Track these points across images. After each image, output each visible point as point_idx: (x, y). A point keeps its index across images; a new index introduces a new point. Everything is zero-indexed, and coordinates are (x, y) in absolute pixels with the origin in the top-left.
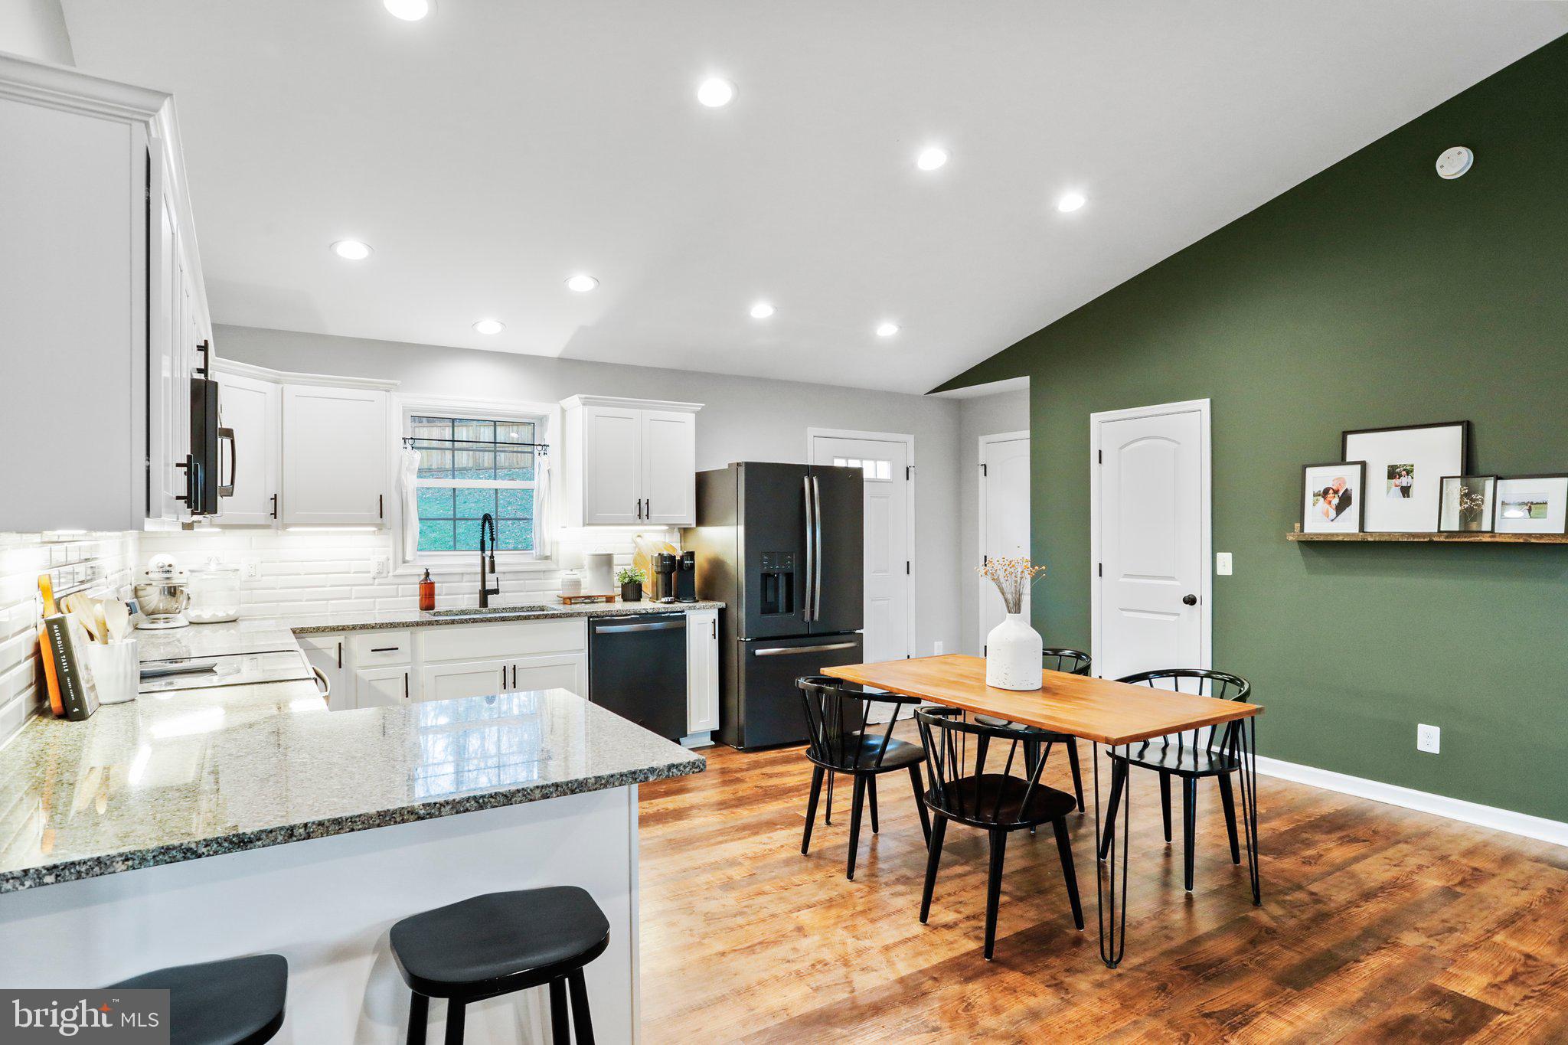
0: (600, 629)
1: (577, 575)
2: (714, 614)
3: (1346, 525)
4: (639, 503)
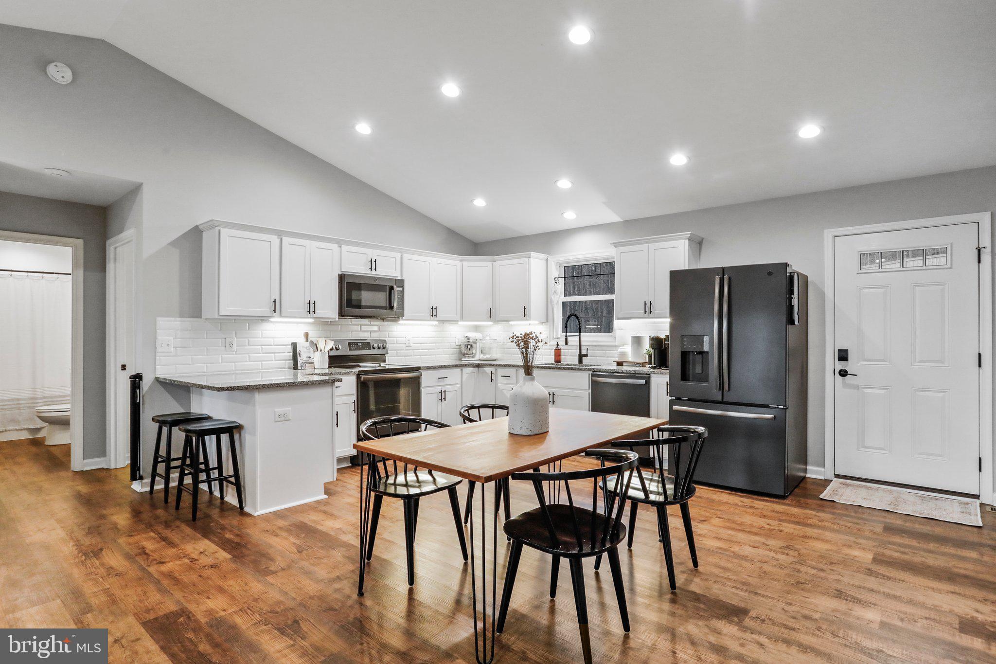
0: (597, 379)
1: (625, 348)
2: (667, 379)
4: (645, 304)
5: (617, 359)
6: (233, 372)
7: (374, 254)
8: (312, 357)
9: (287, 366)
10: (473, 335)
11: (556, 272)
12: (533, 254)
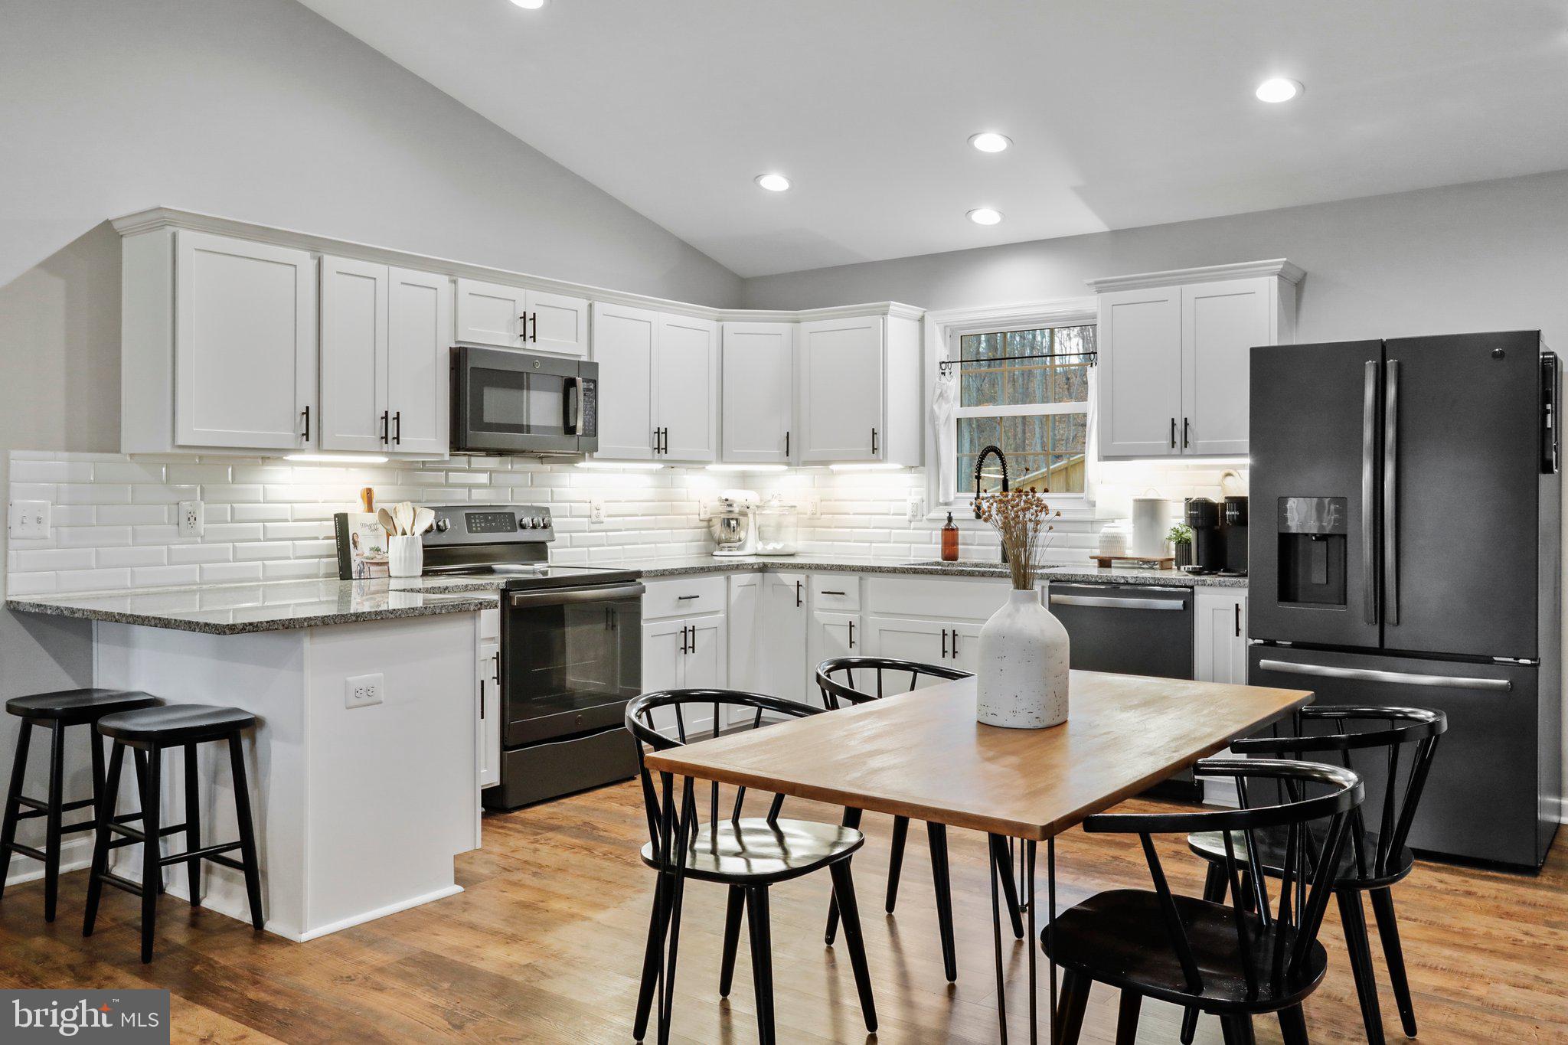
0: (1054, 598)
1: (1118, 528)
2: (1241, 597)
4: (1173, 424)
5: (1097, 552)
6: (195, 587)
7: (529, 300)
8: (384, 548)
9: (322, 571)
10: (740, 497)
11: (940, 349)
12: (895, 306)
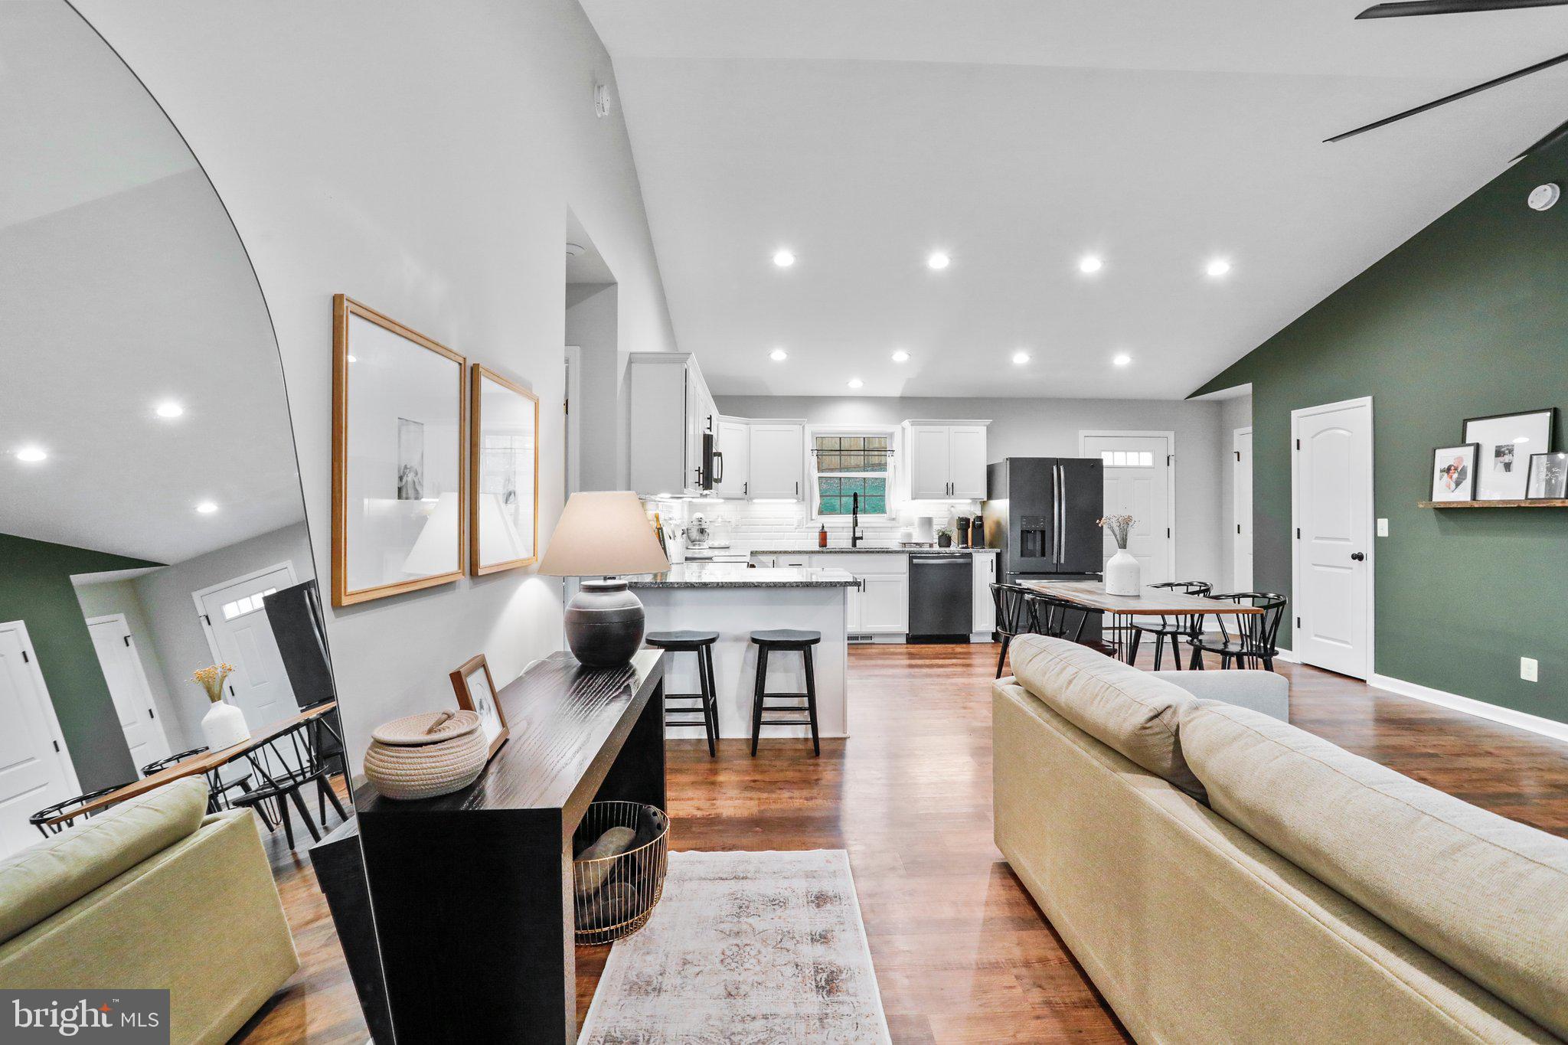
0: (915, 561)
1: (910, 530)
2: (993, 557)
3: (1461, 495)
4: (947, 485)
12: (805, 421)
